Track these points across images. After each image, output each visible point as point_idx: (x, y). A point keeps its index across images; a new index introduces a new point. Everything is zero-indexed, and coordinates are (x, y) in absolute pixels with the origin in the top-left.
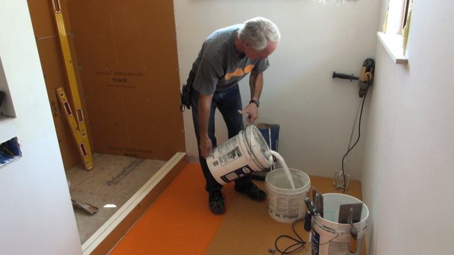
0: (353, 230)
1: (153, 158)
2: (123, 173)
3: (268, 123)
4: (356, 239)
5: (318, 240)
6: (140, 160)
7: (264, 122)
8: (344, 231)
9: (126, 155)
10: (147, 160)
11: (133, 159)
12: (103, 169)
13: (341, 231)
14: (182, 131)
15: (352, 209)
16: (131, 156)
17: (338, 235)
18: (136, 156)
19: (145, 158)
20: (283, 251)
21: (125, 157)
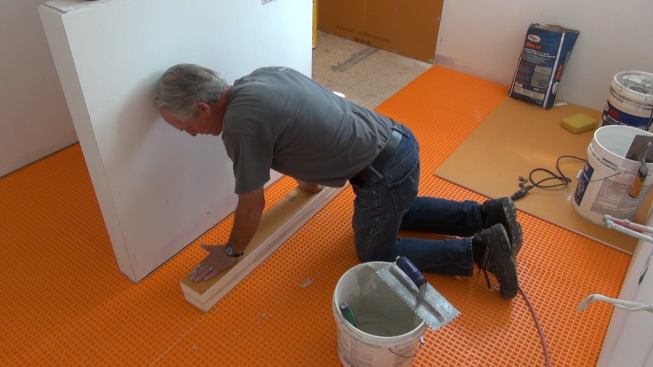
0: (643, 171)
1: (389, 50)
2: (351, 60)
3: (563, 26)
4: (642, 181)
5: (590, 177)
6: (373, 49)
7: (557, 24)
8: (629, 170)
9: (356, 40)
10: (381, 51)
11: (365, 47)
12: (327, 51)
13: (625, 169)
14: (438, 18)
15: (650, 143)
16: (362, 42)
17: (619, 173)
18: (369, 43)
19: (380, 48)
20: (536, 182)
21: (355, 43)
